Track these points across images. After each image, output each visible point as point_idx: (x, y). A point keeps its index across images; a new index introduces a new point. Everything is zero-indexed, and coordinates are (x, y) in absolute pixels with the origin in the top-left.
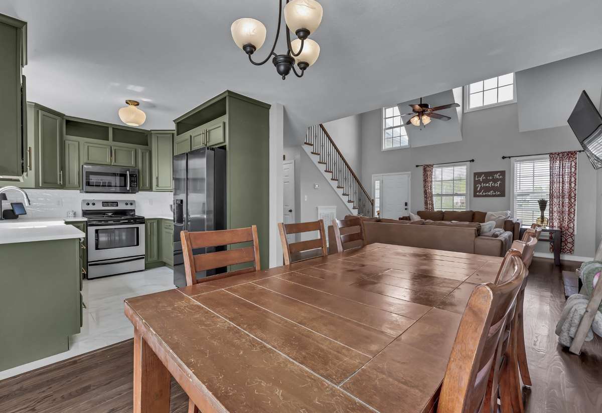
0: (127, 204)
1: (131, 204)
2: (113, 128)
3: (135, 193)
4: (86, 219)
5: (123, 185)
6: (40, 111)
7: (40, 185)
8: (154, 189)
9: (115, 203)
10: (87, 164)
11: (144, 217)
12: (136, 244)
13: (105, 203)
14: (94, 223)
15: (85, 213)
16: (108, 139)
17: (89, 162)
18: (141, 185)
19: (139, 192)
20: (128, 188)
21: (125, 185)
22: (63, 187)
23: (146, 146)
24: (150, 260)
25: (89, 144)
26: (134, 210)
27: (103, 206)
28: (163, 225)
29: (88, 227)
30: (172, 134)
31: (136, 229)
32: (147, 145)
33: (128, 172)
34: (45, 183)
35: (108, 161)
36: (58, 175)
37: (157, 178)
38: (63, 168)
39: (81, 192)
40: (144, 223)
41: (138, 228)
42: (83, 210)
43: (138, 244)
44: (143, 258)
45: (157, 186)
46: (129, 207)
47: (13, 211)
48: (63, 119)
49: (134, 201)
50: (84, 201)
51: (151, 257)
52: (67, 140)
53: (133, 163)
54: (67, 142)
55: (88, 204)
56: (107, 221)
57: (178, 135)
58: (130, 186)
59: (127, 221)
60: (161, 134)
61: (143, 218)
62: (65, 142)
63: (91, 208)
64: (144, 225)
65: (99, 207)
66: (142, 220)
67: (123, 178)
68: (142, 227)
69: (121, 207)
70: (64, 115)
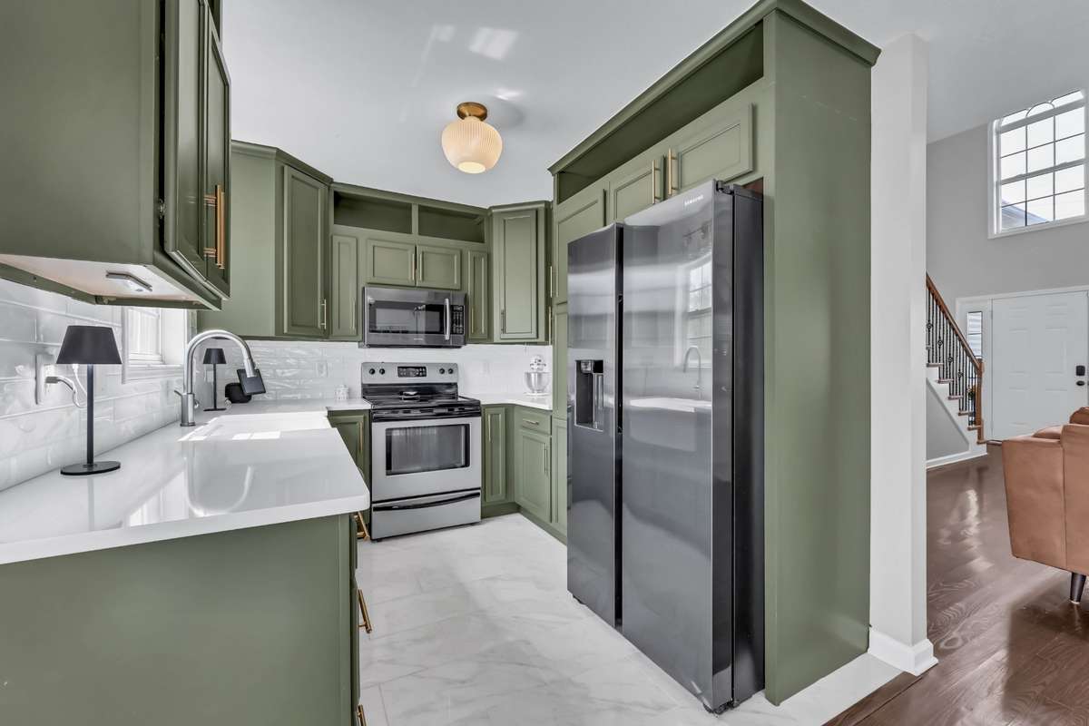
0: (442, 371)
1: (451, 371)
2: (420, 206)
3: (459, 347)
4: (368, 406)
5: (438, 330)
6: (286, 167)
7: (285, 331)
8: (496, 339)
9: (421, 370)
10: (372, 284)
11: (479, 402)
12: (463, 462)
13: (403, 370)
14: (384, 414)
15: (368, 391)
16: (409, 232)
17: (375, 280)
18: (471, 330)
19: (468, 345)
20: (447, 336)
21: (442, 331)
22: (326, 335)
23: (481, 244)
24: (490, 499)
25: (376, 243)
26: (456, 384)
27: (400, 376)
28: (517, 420)
29: (373, 424)
30: (535, 212)
31: (463, 429)
32: (483, 242)
33: (447, 300)
34: (293, 325)
35: (411, 277)
36: (319, 308)
37: (503, 314)
38: (327, 295)
39: (359, 347)
40: (479, 414)
41: (467, 427)
42: (363, 385)
43: (467, 464)
44: (478, 494)
45: (504, 330)
46: (446, 378)
47: (240, 385)
48: (329, 187)
49: (456, 365)
50: (364, 365)
51: (492, 494)
52: (336, 235)
53: (456, 281)
54: (336, 239)
55: (373, 372)
56: (407, 410)
57: (560, 201)
58: (452, 332)
59: (445, 411)
60: (515, 212)
61: (477, 404)
62: (332, 237)
63: (378, 379)
64: (480, 418)
65: (392, 378)
66: (474, 409)
67: (437, 314)
68: (475, 424)
69: (433, 377)
70: (331, 181)
